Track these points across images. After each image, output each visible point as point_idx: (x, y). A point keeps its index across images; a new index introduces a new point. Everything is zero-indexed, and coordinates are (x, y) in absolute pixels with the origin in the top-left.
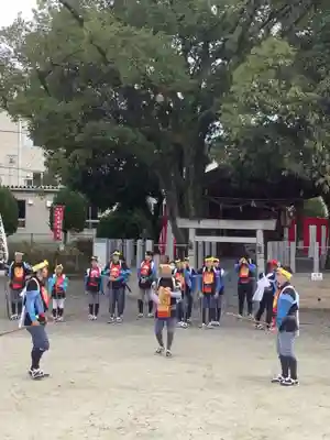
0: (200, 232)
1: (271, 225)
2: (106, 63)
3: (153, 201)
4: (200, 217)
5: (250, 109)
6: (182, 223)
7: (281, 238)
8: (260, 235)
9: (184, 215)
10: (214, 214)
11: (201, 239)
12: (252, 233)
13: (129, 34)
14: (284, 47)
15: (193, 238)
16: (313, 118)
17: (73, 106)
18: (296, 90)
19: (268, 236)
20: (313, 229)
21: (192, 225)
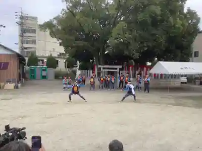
0: (104, 68)
1: (121, 67)
2: (81, 27)
3: (91, 61)
5: (116, 39)
6: (99, 66)
7: (123, 70)
8: (118, 69)
9: (100, 64)
10: (106, 64)
11: (104, 70)
12: (116, 69)
13: (87, 20)
15: (102, 69)
16: (131, 42)
19: (120, 69)
20: (131, 68)
21: (102, 67)
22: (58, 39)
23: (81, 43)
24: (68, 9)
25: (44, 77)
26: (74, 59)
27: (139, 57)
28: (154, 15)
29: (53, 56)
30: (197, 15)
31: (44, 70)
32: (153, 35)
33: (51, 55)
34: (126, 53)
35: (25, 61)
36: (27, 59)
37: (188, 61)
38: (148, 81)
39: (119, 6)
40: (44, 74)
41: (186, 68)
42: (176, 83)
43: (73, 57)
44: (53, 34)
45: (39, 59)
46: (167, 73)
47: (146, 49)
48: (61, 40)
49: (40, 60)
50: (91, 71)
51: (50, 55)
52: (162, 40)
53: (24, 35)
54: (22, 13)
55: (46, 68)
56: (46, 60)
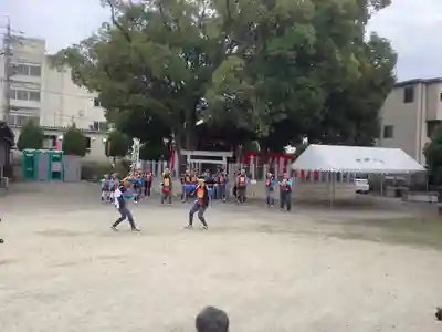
0: (193, 157)
1: (230, 154)
2: (143, 61)
3: (166, 141)
4: (192, 149)
6: (183, 152)
7: (235, 162)
8: (225, 159)
9: (184, 148)
10: (198, 149)
11: (193, 161)
12: (220, 159)
14: (240, 62)
15: (189, 160)
16: (253, 100)
18: (245, 84)
19: (228, 158)
20: (252, 157)
21: (189, 154)
22: (91, 88)
23: (143, 100)
24: (115, 23)
25: (56, 175)
26: (125, 136)
27: (270, 132)
29: (77, 127)
30: (389, 49)
31: (56, 159)
32: (298, 88)
33: (74, 125)
34: (242, 124)
35: (11, 136)
36: (17, 134)
37: (372, 146)
38: (288, 186)
39: (228, 23)
40: (56, 167)
41: (367, 160)
43: (123, 131)
44: (79, 78)
45: (46, 133)
46: (324, 169)
47: (284, 116)
48: (98, 90)
49: (47, 137)
50: (165, 163)
51: (71, 125)
52: (319, 97)
53: (12, 78)
54: (9, 28)
55: (60, 154)
56: (61, 137)
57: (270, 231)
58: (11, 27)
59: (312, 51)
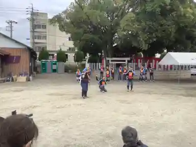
1: (129, 59)
2: (89, 19)
3: (100, 54)
4: (112, 57)
5: (124, 30)
6: (107, 59)
7: (131, 62)
8: (126, 61)
9: (108, 57)
11: (112, 62)
12: (125, 61)
13: (95, 12)
14: (133, 15)
15: (110, 62)
16: (140, 33)
17: (81, 31)
19: (129, 62)
20: (139, 60)
21: (110, 59)
22: (67, 32)
23: (90, 36)
24: (76, 2)
25: (55, 71)
26: (82, 52)
27: (148, 48)
28: (163, 5)
29: (63, 50)
31: (55, 64)
32: (162, 25)
33: (61, 49)
34: (135, 44)
35: (36, 55)
36: (38, 53)
40: (54, 67)
42: (187, 75)
43: (82, 50)
44: (62, 28)
45: (50, 53)
46: (176, 64)
47: (155, 40)
48: (70, 33)
49: (50, 55)
50: (100, 64)
51: (59, 49)
52: (173, 29)
53: (35, 30)
54: (32, 9)
55: (56, 62)
56: (56, 55)
57: (149, 93)
58: (34, 8)
59: (169, 7)
